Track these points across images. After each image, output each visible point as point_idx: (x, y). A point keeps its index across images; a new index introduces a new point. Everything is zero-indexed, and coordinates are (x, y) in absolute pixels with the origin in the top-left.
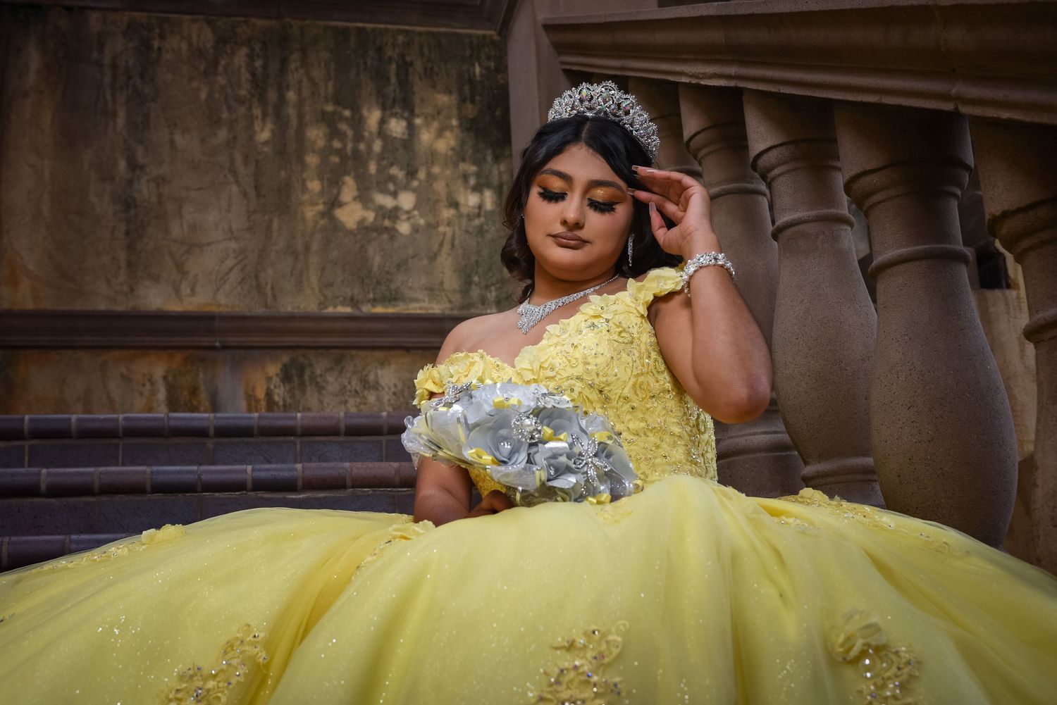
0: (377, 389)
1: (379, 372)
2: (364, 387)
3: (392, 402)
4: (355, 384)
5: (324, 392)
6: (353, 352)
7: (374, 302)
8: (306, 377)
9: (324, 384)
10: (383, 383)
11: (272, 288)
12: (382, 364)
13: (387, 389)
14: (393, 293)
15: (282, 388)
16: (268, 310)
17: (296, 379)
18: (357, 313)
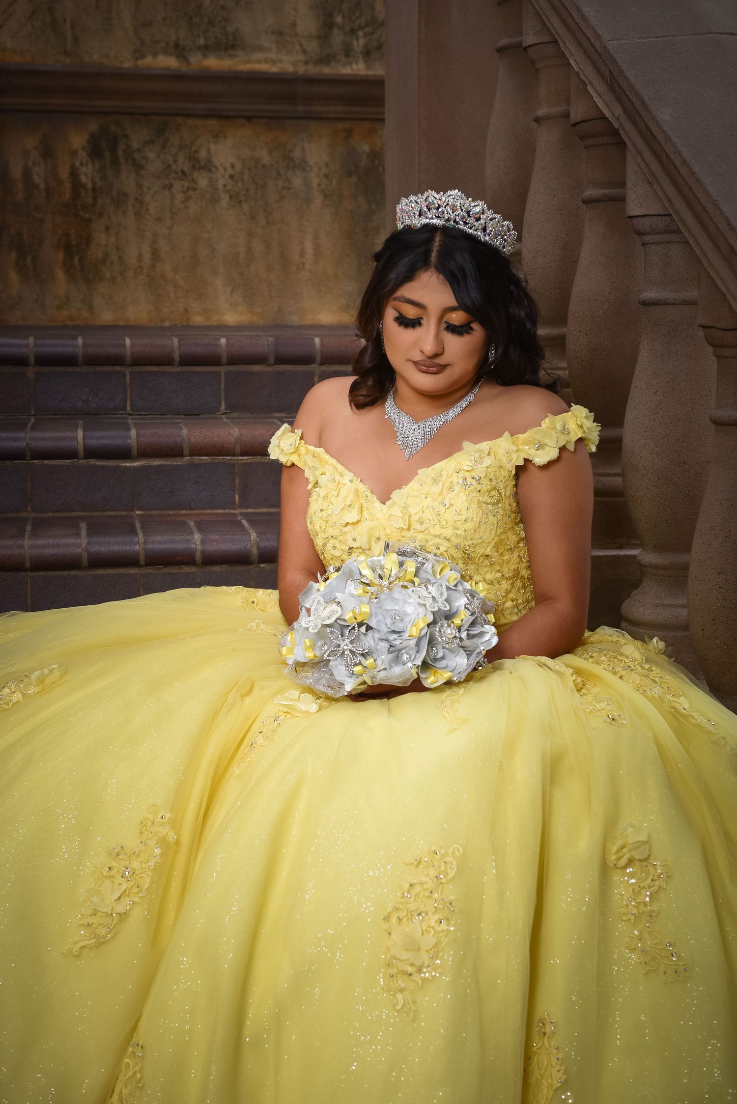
0: (210, 170)
1: (212, 147)
2: (194, 166)
3: (229, 187)
4: (182, 163)
5: (142, 172)
6: (180, 120)
7: (206, 49)
8: (120, 152)
9: (143, 162)
10: (217, 162)
11: (73, 27)
12: (217, 136)
13: (222, 170)
14: (231, 37)
15: (90, 166)
16: (68, 60)
17: (107, 155)
18: (184, 69)
